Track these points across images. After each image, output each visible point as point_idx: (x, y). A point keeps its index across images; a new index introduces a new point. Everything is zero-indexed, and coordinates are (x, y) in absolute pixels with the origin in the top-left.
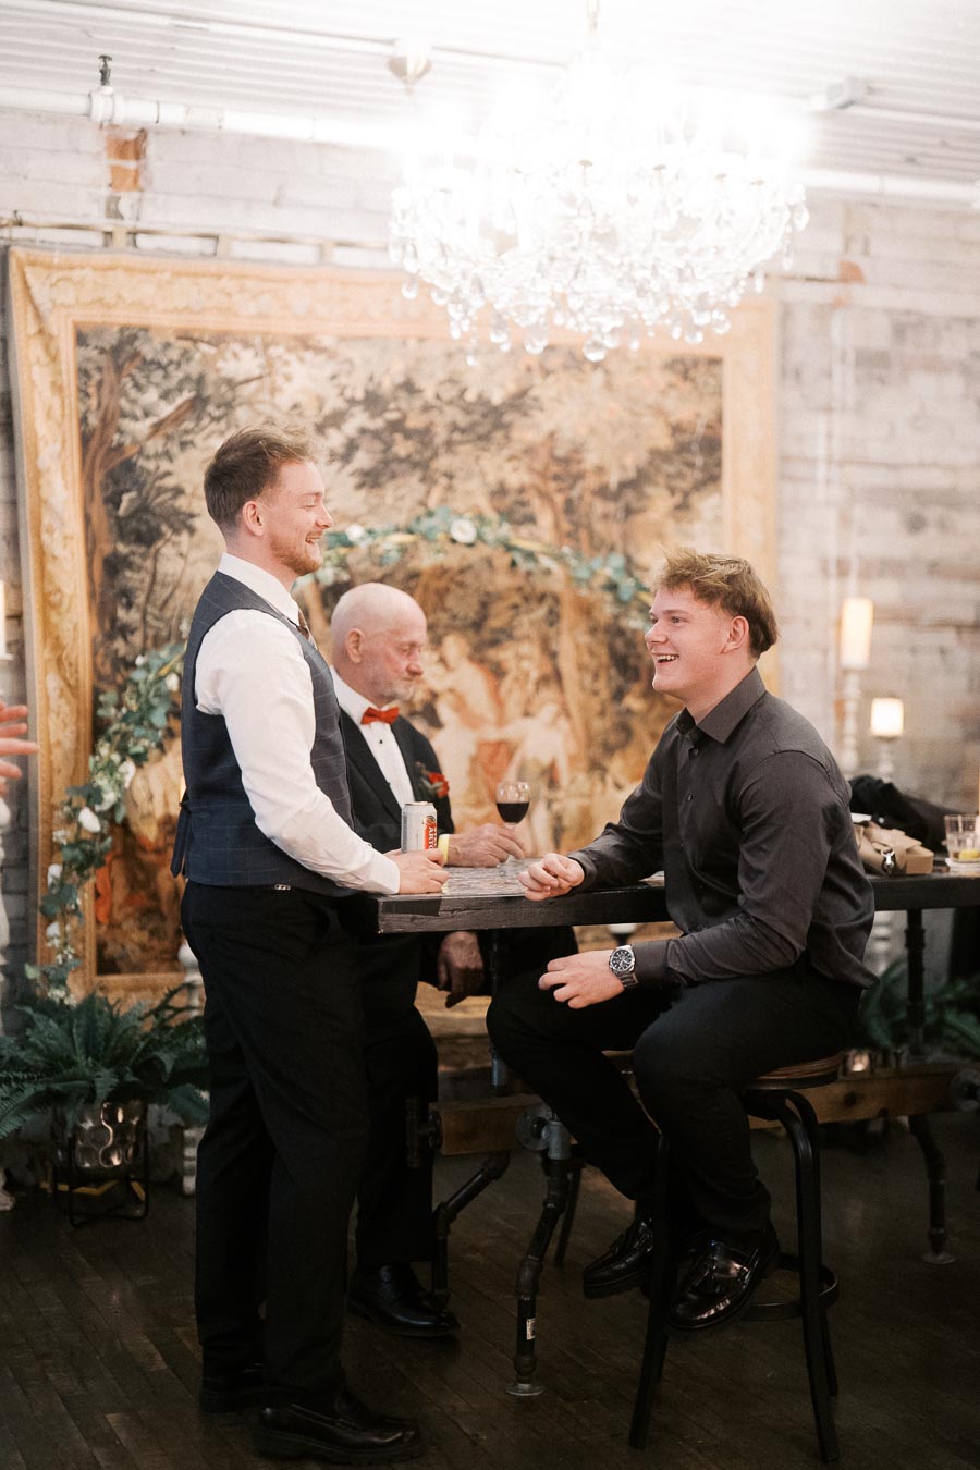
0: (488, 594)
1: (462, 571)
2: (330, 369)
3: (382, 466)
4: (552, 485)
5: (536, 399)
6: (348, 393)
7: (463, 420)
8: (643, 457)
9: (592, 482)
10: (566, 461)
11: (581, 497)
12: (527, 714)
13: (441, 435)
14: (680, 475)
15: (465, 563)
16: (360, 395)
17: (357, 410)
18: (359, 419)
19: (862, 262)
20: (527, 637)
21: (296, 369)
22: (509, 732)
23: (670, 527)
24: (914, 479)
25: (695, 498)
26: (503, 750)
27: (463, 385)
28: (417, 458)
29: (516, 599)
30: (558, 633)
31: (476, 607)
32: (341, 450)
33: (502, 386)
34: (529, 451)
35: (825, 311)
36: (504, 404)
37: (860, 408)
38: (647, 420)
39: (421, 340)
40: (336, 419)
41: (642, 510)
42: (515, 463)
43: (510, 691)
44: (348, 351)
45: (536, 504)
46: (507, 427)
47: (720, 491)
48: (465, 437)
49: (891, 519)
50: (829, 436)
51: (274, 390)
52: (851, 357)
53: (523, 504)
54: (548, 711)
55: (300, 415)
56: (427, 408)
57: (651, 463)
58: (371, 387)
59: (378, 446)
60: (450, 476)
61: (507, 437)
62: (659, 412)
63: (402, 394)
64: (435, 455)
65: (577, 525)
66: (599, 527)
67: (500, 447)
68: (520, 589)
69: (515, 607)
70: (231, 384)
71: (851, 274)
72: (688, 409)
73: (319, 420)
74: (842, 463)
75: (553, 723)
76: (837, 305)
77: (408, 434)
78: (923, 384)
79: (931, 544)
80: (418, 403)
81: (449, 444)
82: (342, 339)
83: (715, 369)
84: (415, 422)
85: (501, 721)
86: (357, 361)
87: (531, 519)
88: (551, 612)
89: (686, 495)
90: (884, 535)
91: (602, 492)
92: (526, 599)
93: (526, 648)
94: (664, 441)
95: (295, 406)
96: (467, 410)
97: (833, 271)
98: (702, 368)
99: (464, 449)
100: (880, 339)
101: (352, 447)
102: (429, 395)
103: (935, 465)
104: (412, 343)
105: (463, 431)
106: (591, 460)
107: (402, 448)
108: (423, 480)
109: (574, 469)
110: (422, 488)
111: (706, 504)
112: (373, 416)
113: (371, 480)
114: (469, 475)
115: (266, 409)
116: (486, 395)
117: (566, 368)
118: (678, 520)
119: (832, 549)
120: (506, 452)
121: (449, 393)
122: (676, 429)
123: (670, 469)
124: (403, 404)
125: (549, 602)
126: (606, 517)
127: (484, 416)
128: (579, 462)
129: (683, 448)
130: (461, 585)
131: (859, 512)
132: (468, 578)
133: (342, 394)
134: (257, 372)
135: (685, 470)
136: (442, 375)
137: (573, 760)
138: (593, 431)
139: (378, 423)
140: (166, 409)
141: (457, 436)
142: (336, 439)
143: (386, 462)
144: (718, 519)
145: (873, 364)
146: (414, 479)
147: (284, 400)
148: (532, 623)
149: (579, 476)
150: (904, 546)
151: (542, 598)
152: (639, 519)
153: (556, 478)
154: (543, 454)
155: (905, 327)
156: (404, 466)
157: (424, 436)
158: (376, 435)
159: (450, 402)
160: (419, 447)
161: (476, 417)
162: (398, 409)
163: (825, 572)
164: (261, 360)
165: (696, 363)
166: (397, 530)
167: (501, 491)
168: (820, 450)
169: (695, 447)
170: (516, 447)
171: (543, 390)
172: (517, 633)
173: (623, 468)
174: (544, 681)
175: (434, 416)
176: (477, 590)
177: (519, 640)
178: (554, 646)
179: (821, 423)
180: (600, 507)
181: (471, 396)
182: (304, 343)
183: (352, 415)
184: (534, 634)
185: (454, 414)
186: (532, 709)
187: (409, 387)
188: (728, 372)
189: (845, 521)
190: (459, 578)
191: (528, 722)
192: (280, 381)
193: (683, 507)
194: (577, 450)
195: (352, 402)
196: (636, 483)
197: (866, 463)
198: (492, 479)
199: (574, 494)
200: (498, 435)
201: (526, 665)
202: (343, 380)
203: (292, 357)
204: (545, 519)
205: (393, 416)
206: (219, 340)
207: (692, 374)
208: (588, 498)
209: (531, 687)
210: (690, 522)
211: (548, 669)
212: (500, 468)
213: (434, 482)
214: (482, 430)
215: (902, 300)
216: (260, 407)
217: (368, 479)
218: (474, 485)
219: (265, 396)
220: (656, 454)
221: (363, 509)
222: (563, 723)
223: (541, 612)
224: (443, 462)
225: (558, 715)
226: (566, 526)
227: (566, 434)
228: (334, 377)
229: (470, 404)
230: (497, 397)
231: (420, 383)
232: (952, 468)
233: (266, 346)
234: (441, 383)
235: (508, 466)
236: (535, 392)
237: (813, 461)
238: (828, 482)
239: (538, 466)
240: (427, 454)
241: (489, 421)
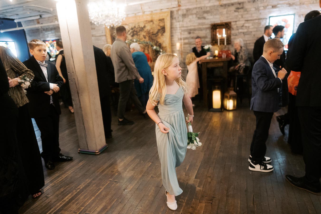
3: (133, 35)
6: (130, 28)
9: (151, 34)
13: (138, 31)
18: (131, 31)
19: (181, 4)
24: (190, 28)
33: (143, 25)
34: (146, 31)
35: (178, 11)
36: (143, 27)
37: (183, 21)
41: (158, 36)
44: (129, 24)
46: (144, 29)
49: (186, 33)
50: (179, 24)
52: (181, 15)
57: (158, 31)
58: (132, 27)
62: (159, 25)
65: (150, 38)
71: (179, 6)
72: (162, 24)
74: (181, 27)
76: (179, 10)
78: (190, 17)
79: (192, 35)
84: (136, 30)
89: (162, 34)
90: (186, 35)
91: (153, 34)
94: (160, 28)
97: (177, 6)
98: (163, 20)
99: (140, 32)
100: (185, 12)
101: (131, 33)
103: (192, 26)
104: (135, 23)
106: (152, 31)
108: (137, 35)
111: (164, 34)
114: (141, 34)
117: (148, 22)
118: (162, 36)
119: (180, 37)
121: (138, 27)
123: (160, 31)
131: (182, 33)
135: (162, 31)
136: (138, 25)
138: (151, 28)
145: (184, 16)
150: (188, 36)
152: (157, 37)
153: (148, 34)
155: (188, 10)
156: (135, 34)
157: (136, 31)
158: (133, 32)
163: (179, 40)
167: (144, 36)
168: (178, 26)
169: (163, 28)
170: (144, 31)
171: (146, 25)
173: (155, 32)
179: (178, 23)
180: (153, 36)
181: (140, 27)
185: (139, 29)
187: (135, 27)
188: (165, 20)
189: (181, 34)
194: (150, 31)
196: (157, 33)
197: (184, 27)
204: (147, 38)
205: (134, 30)
212: (143, 33)
215: (187, 7)
224: (139, 34)
227: (149, 29)
232: (195, 26)
237: (177, 28)
238: (179, 30)
239: (146, 33)
240: (137, 33)
241: (142, 29)
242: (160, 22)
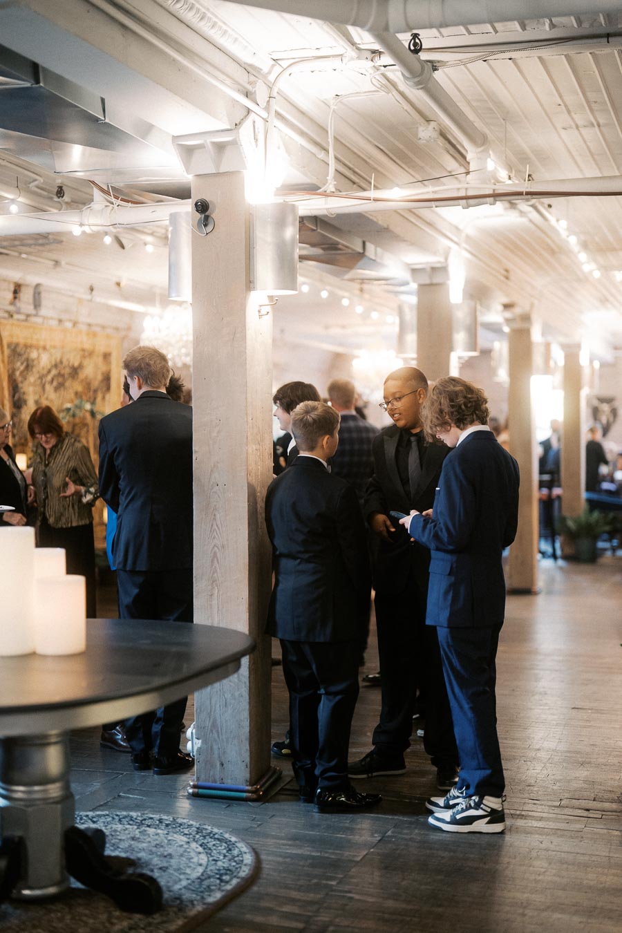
5: (83, 366)
6: (51, 363)
8: (99, 382)
9: (92, 390)
16: (54, 364)
18: (54, 372)
25: (106, 395)
27: (70, 361)
32: (51, 381)
33: (77, 362)
34: (82, 381)
36: (77, 367)
38: (99, 371)
44: (51, 351)
46: (78, 374)
58: (55, 361)
59: (57, 379)
60: (67, 389)
61: (78, 377)
63: (60, 364)
64: (65, 382)
70: (33, 361)
72: (105, 368)
77: (61, 376)
81: (67, 379)
82: (51, 347)
84: (62, 372)
86: (53, 353)
94: (101, 378)
98: (108, 356)
99: (70, 380)
102: (64, 364)
104: (62, 348)
105: (70, 375)
114: (71, 388)
116: (74, 364)
120: (78, 381)
122: (103, 374)
123: (102, 386)
124: (60, 367)
128: (90, 383)
134: (37, 357)
135: (105, 386)
136: (66, 358)
138: (92, 374)
139: (57, 372)
140: (22, 368)
143: (58, 384)
146: (63, 388)
153: (87, 389)
154: (85, 382)
156: (61, 385)
157: (64, 376)
158: (56, 376)
159: (68, 366)
160: (63, 379)
161: (72, 371)
164: (37, 353)
169: (106, 379)
173: (96, 384)
175: (65, 370)
182: (44, 348)
185: (68, 370)
188: (112, 357)
192: (41, 360)
193: (104, 397)
194: (90, 380)
195: (52, 366)
196: (97, 389)
198: (75, 389)
203: (42, 352)
205: (59, 370)
206: (31, 346)
207: (106, 358)
212: (77, 386)
214: (73, 374)
218: (71, 391)
227: (88, 376)
228: (49, 358)
229: (71, 367)
231: (63, 360)
233: (39, 349)
234: (66, 361)
236: (83, 363)
239: (84, 386)
241: (75, 371)
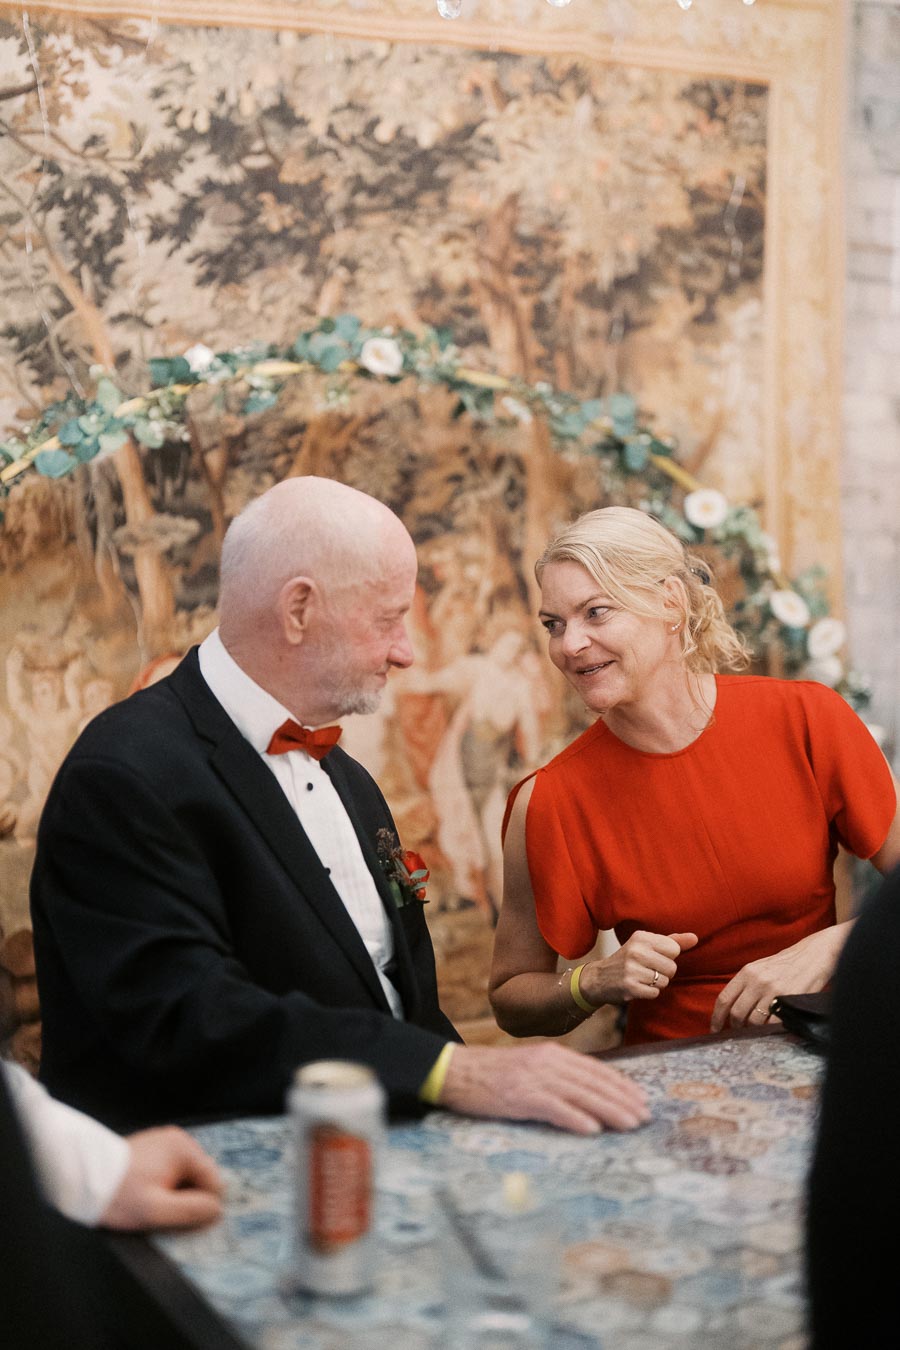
0: (412, 458)
1: (371, 421)
2: (152, 78)
3: (239, 247)
4: (514, 282)
5: (487, 140)
6: (184, 121)
7: (371, 174)
8: (650, 240)
9: (573, 278)
10: (535, 243)
11: (558, 302)
12: (474, 650)
13: (337, 196)
14: (703, 269)
15: (375, 410)
16: (202, 125)
17: (199, 151)
20: (477, 527)
21: (92, 75)
22: (447, 679)
23: (686, 350)
25: (723, 306)
26: (438, 706)
27: (373, 114)
28: (297, 233)
29: (458, 466)
30: (523, 520)
31: (395, 480)
32: (172, 219)
33: (435, 118)
34: (478, 226)
36: (436, 147)
38: (655, 181)
39: (303, 35)
40: (163, 165)
41: (644, 324)
42: (455, 245)
43: (449, 613)
44: (181, 49)
45: (489, 311)
46: (443, 185)
47: (759, 296)
48: (375, 202)
51: (54, 114)
53: (468, 312)
54: (508, 644)
55: (103, 156)
56: (313, 151)
57: (659, 248)
58: (222, 112)
59: (235, 213)
60: (351, 265)
61: (443, 202)
63: (272, 126)
64: (329, 230)
65: (551, 347)
66: (584, 350)
67: (432, 219)
68: (464, 450)
69: (457, 478)
73: (134, 166)
75: (516, 662)
77: (283, 194)
80: (299, 142)
81: (350, 212)
82: (171, 28)
83: (756, 102)
85: (435, 662)
86: (198, 67)
87: (480, 337)
88: (512, 486)
89: (711, 300)
91: (589, 294)
92: (473, 465)
93: (473, 545)
94: (679, 215)
95: (93, 141)
96: (379, 156)
98: (738, 99)
99: (373, 221)
101: (190, 212)
102: (318, 128)
104: (289, 39)
105: (373, 191)
106: (573, 241)
107: (274, 216)
108: (308, 271)
109: (548, 255)
110: (308, 285)
111: (738, 315)
112: (225, 162)
113: (222, 269)
114: (383, 266)
115: (44, 144)
116: (409, 133)
117: (534, 90)
118: (697, 340)
120: (441, 227)
121: (348, 126)
122: (697, 196)
123: (686, 259)
124: (275, 144)
125: (508, 470)
126: (592, 333)
127: (406, 166)
128: (557, 245)
129: (706, 226)
130: (370, 443)
132: (381, 432)
133: (172, 123)
134: (26, 79)
135: (710, 261)
136: (338, 97)
137: (544, 717)
138: (575, 195)
139: (235, 174)
141: (361, 199)
142: (163, 200)
143: (247, 241)
144: (756, 338)
146: (294, 269)
147: (74, 130)
148: (482, 503)
149: (555, 269)
151: (498, 464)
152: (641, 337)
153: (520, 270)
154: (500, 231)
156: (279, 247)
158: (231, 192)
159: (352, 142)
160: (300, 215)
161: (393, 168)
162: (266, 151)
164: (32, 59)
165: (728, 92)
166: (272, 354)
167: (431, 291)
169: (729, 227)
170: (457, 220)
171: (501, 126)
172: (460, 520)
173: (619, 256)
174: (501, 595)
175: (326, 163)
176: (395, 452)
177: (463, 531)
178: (516, 541)
180: (586, 318)
181: (384, 133)
182: (108, 31)
183: (191, 160)
184: (485, 521)
186: (482, 642)
187: (283, 114)
188: (776, 107)
190: (366, 433)
191: (477, 663)
192: (67, 96)
193: (706, 319)
194: (553, 225)
195: (190, 136)
196: (635, 282)
198: (418, 270)
199: (548, 296)
200: (428, 199)
201: (473, 571)
202: (174, 99)
203: (86, 55)
204: (503, 336)
207: (723, 109)
208: (568, 302)
209: (480, 606)
210: (716, 342)
211: (507, 577)
212: (432, 253)
213: (327, 275)
214: (401, 190)
216: (29, 140)
217: (219, 269)
218: (389, 280)
219: (40, 121)
220: (666, 233)
221: (210, 318)
222: (531, 663)
223: (498, 486)
224: (341, 242)
225: (522, 651)
226: (535, 349)
227: (536, 200)
228: (158, 93)
229: (385, 146)
230: (427, 136)
231: (302, 108)
233: (40, 34)
234: (336, 110)
235: (445, 251)
236: (485, 130)
239: (491, 251)
240: (316, 228)
241: (414, 174)
242: (692, 127)
